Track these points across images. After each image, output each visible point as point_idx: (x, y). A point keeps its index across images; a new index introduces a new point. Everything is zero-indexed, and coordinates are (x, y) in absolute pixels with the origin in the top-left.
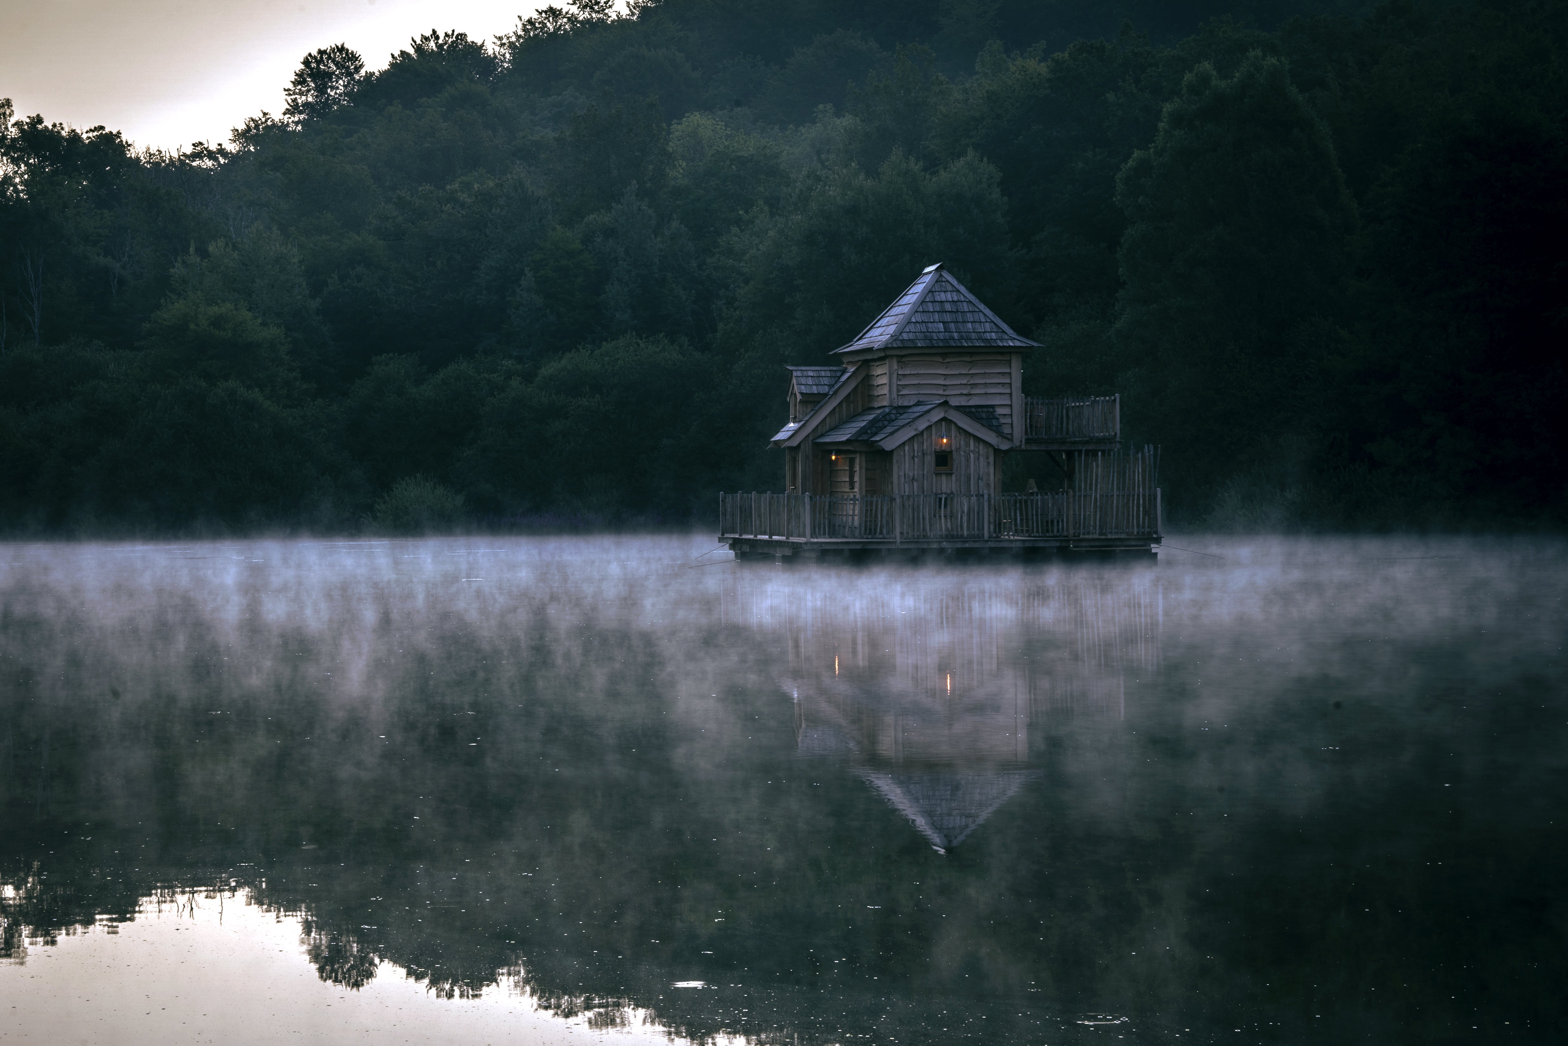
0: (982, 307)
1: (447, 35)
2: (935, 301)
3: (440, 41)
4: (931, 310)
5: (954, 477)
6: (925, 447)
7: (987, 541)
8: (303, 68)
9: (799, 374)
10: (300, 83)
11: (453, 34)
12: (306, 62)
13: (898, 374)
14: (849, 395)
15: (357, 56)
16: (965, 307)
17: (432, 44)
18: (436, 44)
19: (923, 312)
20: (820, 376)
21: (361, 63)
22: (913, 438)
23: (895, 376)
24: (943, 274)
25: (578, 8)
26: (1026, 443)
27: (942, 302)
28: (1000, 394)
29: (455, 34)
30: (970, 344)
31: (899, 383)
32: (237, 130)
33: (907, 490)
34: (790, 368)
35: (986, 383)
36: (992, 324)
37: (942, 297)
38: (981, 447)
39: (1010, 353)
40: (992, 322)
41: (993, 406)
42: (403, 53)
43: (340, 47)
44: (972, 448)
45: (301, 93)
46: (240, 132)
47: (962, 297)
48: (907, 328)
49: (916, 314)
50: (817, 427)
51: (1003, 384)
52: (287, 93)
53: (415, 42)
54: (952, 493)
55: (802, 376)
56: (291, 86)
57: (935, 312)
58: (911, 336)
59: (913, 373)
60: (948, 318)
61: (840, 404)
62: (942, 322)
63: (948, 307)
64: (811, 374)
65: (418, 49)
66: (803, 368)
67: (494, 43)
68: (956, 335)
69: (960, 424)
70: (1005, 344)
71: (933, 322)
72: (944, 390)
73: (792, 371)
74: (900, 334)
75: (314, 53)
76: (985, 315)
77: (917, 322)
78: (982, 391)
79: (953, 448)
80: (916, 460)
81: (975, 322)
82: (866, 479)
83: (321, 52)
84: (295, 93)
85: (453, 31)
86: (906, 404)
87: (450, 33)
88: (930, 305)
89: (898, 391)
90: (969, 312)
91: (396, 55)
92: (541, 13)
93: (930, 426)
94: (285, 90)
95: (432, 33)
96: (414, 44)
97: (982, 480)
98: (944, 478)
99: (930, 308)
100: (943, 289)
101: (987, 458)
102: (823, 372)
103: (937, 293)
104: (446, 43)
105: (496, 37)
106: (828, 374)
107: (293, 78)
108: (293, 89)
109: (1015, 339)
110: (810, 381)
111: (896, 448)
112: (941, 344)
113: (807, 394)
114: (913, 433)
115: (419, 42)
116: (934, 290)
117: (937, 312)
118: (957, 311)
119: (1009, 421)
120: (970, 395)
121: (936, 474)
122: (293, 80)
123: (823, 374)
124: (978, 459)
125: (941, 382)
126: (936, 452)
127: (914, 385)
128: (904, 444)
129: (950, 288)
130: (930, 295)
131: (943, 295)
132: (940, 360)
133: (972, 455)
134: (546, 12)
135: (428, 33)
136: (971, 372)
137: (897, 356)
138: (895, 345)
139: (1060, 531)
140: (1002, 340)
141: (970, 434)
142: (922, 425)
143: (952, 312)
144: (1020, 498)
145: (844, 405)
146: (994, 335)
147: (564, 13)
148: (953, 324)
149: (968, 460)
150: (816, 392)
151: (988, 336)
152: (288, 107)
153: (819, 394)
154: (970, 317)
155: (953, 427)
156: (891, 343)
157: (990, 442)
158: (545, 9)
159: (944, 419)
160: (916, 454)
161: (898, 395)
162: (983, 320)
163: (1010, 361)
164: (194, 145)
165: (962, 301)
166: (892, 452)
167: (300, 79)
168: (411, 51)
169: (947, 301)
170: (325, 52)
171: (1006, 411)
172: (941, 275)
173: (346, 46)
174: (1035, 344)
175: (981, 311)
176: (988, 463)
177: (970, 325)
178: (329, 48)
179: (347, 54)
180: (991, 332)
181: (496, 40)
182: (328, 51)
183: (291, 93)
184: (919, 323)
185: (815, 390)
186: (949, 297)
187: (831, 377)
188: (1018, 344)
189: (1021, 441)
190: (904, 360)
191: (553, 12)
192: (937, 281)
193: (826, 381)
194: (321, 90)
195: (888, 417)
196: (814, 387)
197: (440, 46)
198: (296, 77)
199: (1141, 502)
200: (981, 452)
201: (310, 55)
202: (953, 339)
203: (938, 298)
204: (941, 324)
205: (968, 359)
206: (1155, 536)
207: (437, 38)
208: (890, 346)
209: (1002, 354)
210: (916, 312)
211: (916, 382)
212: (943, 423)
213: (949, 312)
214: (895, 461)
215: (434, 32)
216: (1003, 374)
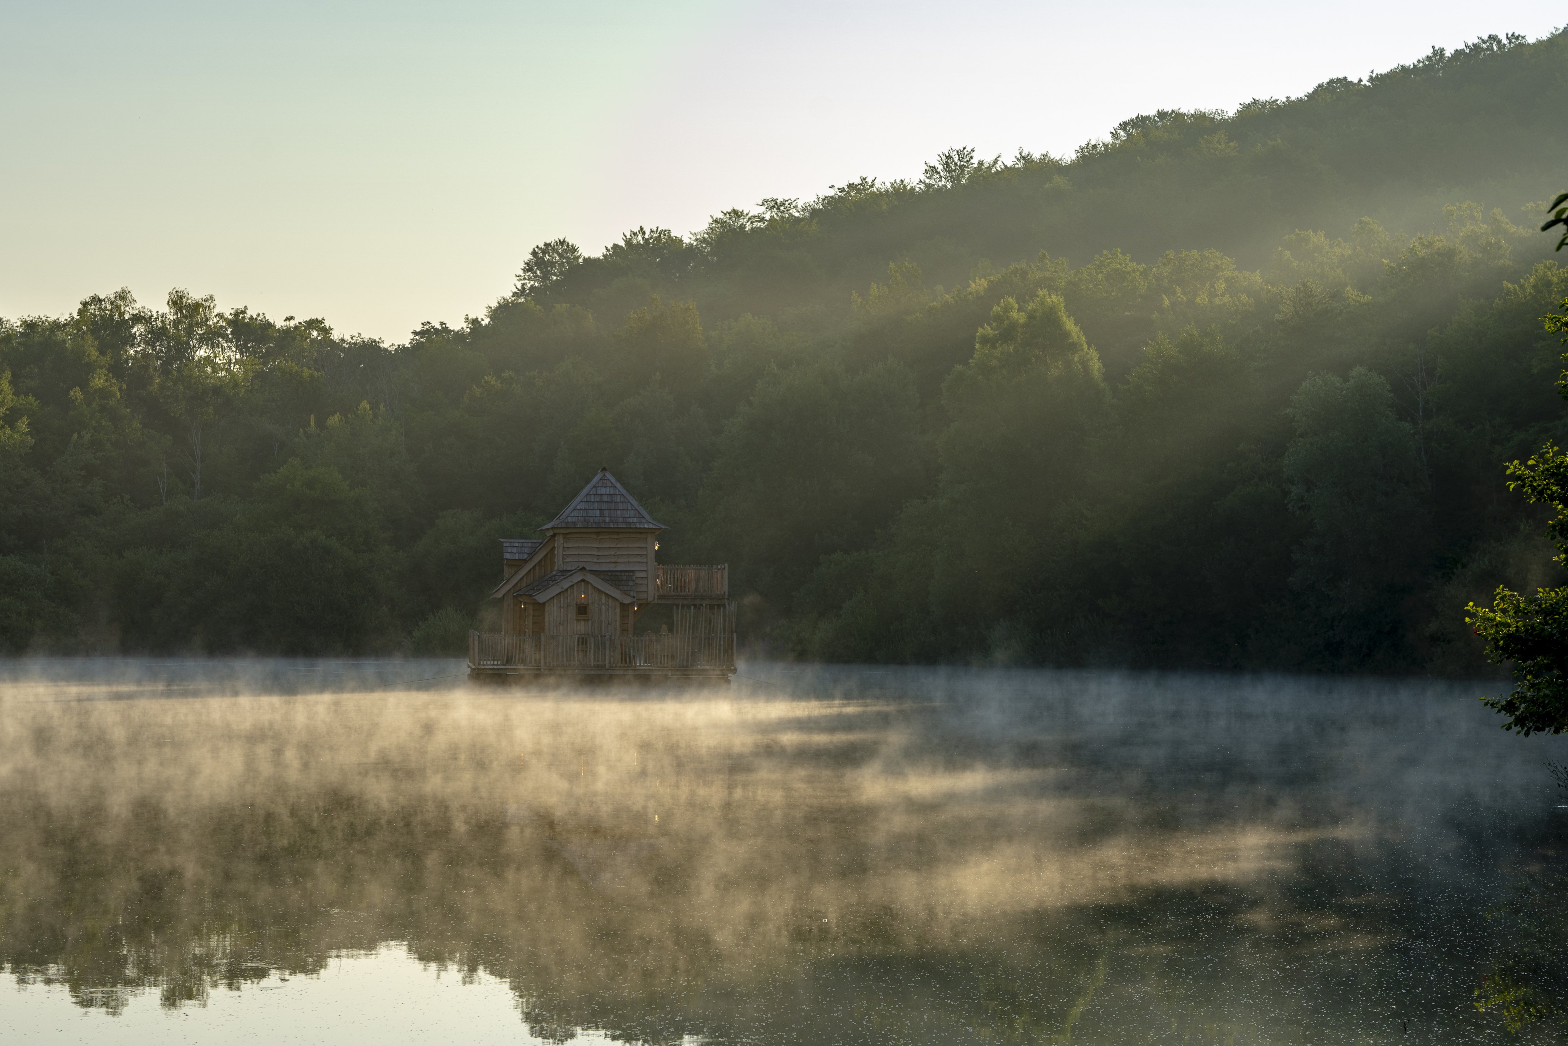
0: (630, 498)
1: (652, 231)
2: (597, 494)
3: (647, 236)
4: (593, 500)
5: (590, 622)
6: (569, 601)
7: (608, 669)
8: (532, 258)
9: (508, 544)
10: (528, 271)
11: (657, 231)
12: (534, 253)
13: (563, 547)
14: (541, 560)
15: (576, 248)
16: (618, 499)
17: (640, 238)
18: (643, 238)
19: (587, 502)
20: (523, 547)
21: (579, 254)
22: (560, 593)
23: (561, 548)
24: (606, 474)
25: (767, 208)
26: (658, 598)
27: (602, 494)
28: (639, 562)
29: (659, 230)
30: (616, 526)
31: (564, 553)
32: (491, 307)
33: (555, 632)
34: (502, 540)
35: (628, 554)
36: (636, 511)
37: (603, 491)
38: (610, 601)
39: (647, 533)
40: (636, 510)
41: (633, 571)
42: (615, 246)
43: (562, 240)
44: (603, 601)
45: (530, 279)
46: (493, 308)
47: (617, 491)
48: (573, 513)
49: (581, 503)
50: (517, 584)
51: (641, 555)
52: (518, 278)
53: (626, 237)
54: (589, 634)
55: (510, 547)
56: (521, 273)
57: (595, 502)
58: (574, 519)
59: (574, 546)
60: (604, 506)
61: (534, 567)
62: (600, 510)
63: (605, 498)
64: (516, 545)
65: (628, 242)
66: (512, 541)
67: (690, 238)
68: (607, 519)
69: (594, 585)
70: (642, 526)
71: (593, 509)
72: (598, 559)
73: (503, 542)
74: (567, 518)
75: (541, 245)
76: (632, 504)
77: (580, 509)
78: (626, 560)
79: (590, 601)
80: (562, 609)
81: (623, 510)
82: (533, 623)
83: (546, 245)
84: (525, 279)
85: (658, 228)
86: (569, 568)
87: (655, 229)
88: (592, 497)
89: (563, 559)
90: (621, 502)
91: (609, 248)
92: (725, 214)
93: (573, 586)
94: (516, 276)
95: (639, 229)
96: (625, 238)
97: (611, 625)
98: (583, 623)
99: (593, 498)
100: (604, 485)
101: (615, 609)
102: (526, 544)
103: (599, 488)
104: (651, 238)
105: (691, 233)
106: (530, 545)
107: (523, 266)
108: (523, 275)
109: (650, 523)
110: (514, 550)
111: (547, 601)
112: (594, 526)
113: (510, 559)
114: (560, 590)
115: (628, 237)
116: (597, 485)
117: (597, 502)
118: (612, 502)
119: (645, 582)
120: (617, 562)
121: (577, 620)
122: (523, 268)
123: (526, 545)
124: (608, 610)
125: (596, 553)
126: (577, 604)
127: (575, 555)
128: (553, 597)
129: (609, 484)
130: (594, 489)
131: (603, 489)
132: (595, 537)
133: (603, 607)
134: (729, 213)
135: (636, 230)
136: (618, 546)
137: (563, 534)
138: (560, 526)
139: (663, 663)
140: (640, 523)
141: (603, 592)
142: (566, 584)
143: (608, 502)
144: (633, 638)
145: (537, 568)
146: (635, 520)
147: (745, 214)
148: (607, 511)
149: (600, 610)
150: (517, 558)
151: (630, 520)
152: (516, 290)
153: (519, 560)
154: (621, 506)
155: (590, 586)
156: (558, 524)
157: (617, 598)
158: (729, 211)
159: (583, 580)
160: (562, 606)
161: (563, 562)
162: (630, 508)
163: (647, 538)
164: (423, 324)
165: (616, 494)
166: (544, 604)
167: (528, 268)
168: (622, 244)
169: (606, 494)
170: (550, 244)
171: (643, 575)
172: (604, 475)
173: (567, 240)
174: (663, 527)
175: (629, 502)
176: (616, 613)
177: (619, 512)
178: (553, 241)
179: (568, 246)
180: (634, 517)
181: (691, 236)
182: (552, 244)
183: (522, 278)
184: (582, 509)
185: (517, 557)
186: (608, 491)
187: (531, 547)
188: (651, 526)
189: (654, 597)
190: (568, 536)
191: (736, 214)
192: (601, 479)
193: (526, 550)
194: (545, 277)
195: (553, 578)
196: (517, 555)
197: (647, 241)
198: (525, 266)
199: (722, 643)
200: (610, 604)
201: (537, 247)
202: (604, 522)
203: (599, 492)
204: (599, 511)
205: (615, 536)
206: (732, 668)
207: (644, 233)
208: (556, 526)
209: (641, 533)
210: (581, 501)
211: (577, 553)
212: (583, 583)
213: (606, 502)
214: (546, 610)
215: (641, 228)
216: (641, 548)
